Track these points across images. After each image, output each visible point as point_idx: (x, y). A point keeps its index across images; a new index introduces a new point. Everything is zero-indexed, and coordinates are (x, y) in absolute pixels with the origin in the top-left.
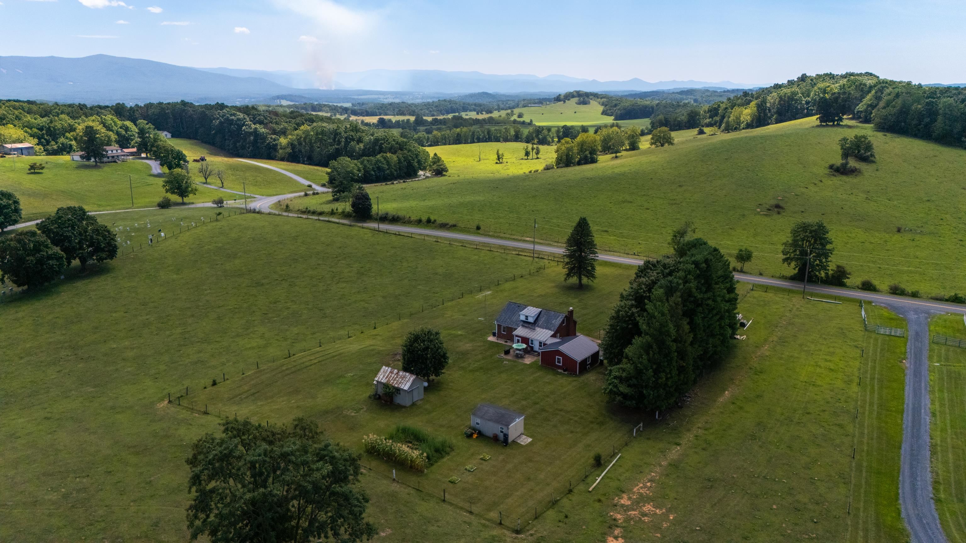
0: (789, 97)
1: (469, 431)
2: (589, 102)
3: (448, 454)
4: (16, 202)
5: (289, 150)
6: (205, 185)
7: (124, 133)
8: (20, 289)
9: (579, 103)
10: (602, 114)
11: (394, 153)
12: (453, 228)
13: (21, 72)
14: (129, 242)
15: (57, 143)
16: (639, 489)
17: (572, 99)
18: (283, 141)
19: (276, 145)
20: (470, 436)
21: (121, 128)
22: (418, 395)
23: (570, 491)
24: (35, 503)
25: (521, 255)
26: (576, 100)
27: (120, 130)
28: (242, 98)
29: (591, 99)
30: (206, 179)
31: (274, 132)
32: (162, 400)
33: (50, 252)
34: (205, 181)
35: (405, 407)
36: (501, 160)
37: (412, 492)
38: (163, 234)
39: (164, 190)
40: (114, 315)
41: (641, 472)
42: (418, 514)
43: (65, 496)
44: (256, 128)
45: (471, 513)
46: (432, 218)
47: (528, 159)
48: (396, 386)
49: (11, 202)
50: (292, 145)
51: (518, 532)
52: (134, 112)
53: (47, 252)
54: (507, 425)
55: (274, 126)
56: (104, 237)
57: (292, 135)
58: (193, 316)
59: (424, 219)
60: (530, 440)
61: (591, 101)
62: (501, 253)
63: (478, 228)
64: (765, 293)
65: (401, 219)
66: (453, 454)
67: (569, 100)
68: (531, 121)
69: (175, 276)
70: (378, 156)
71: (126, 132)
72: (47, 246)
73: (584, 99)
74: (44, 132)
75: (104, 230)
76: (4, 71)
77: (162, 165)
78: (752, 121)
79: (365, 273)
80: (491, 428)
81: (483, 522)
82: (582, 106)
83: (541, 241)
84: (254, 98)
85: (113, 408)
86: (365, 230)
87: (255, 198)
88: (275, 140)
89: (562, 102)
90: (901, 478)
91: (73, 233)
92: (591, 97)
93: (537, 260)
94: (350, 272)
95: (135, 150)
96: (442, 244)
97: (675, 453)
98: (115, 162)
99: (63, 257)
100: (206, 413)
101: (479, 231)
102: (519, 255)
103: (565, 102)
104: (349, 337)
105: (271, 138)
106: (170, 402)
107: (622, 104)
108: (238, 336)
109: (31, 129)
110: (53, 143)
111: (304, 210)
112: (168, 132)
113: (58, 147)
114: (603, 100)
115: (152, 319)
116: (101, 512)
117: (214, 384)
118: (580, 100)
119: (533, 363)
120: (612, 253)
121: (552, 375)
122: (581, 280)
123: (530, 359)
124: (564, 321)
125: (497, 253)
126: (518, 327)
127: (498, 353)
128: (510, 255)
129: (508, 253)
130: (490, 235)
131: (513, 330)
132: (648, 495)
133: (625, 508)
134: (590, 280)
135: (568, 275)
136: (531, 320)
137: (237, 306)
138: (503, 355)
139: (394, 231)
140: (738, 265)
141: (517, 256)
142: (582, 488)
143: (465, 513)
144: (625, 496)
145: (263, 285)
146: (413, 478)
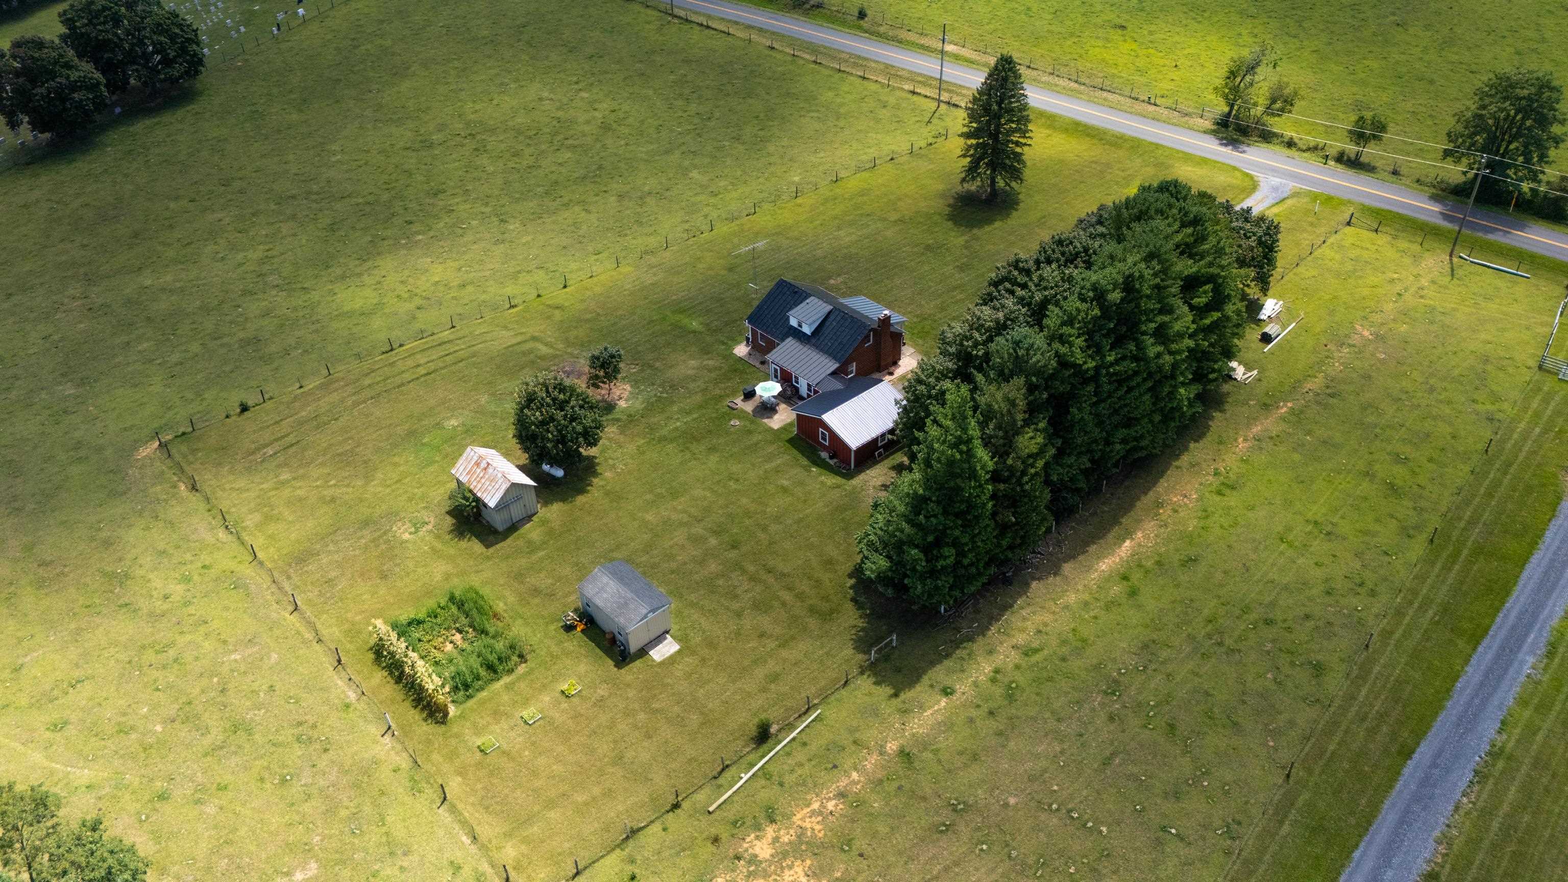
1: (571, 618)
3: (510, 670)
14: (242, 29)
16: (806, 815)
20: (571, 626)
22: (523, 510)
23: (676, 806)
25: (919, 94)
32: (153, 438)
33: (74, 75)
35: (495, 532)
38: (301, 11)
40: (172, 205)
41: (835, 767)
42: (384, 829)
45: (475, 838)
48: (479, 495)
53: (68, 77)
56: (177, 39)
60: (675, 648)
63: (862, 15)
64: (1373, 235)
66: (522, 669)
69: (295, 117)
72: (68, 66)
75: (173, 24)
79: (615, 126)
80: (606, 622)
86: (649, 11)
90: (1357, 854)
91: (116, 35)
93: (943, 107)
94: (588, 122)
96: (779, 56)
99: (98, 83)
100: (195, 488)
101: (862, 22)
102: (913, 93)
104: (512, 307)
106: (161, 445)
115: (227, 220)
117: (244, 408)
119: (784, 429)
120: (1105, 94)
121: (804, 467)
122: (993, 182)
123: (784, 417)
124: (867, 338)
125: (873, 87)
126: (783, 340)
127: (734, 393)
128: (898, 93)
129: (894, 88)
130: (879, 35)
131: (771, 346)
132: (814, 835)
133: (752, 869)
134: (1013, 184)
135: (972, 170)
136: (807, 330)
137: (371, 198)
138: (739, 401)
139: (704, 15)
140: (1351, 148)
141: (910, 96)
142: (700, 797)
143: (464, 838)
144: (770, 831)
145: (431, 146)
146: (424, 728)
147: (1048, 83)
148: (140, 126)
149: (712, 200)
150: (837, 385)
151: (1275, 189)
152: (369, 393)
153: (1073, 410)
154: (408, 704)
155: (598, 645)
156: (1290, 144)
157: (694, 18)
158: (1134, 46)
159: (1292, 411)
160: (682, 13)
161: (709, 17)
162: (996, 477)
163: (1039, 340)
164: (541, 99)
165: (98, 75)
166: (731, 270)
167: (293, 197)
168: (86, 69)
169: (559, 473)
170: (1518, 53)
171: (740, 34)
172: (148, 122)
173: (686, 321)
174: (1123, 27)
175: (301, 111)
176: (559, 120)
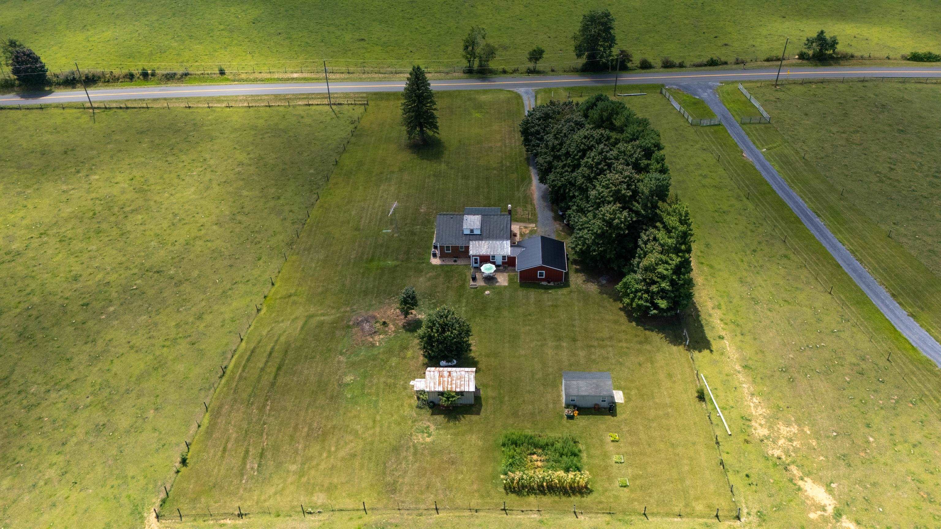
3: (581, 451)
12: (187, 78)
16: (755, 410)
23: (718, 443)
25: (313, 105)
35: (471, 406)
37: (608, 519)
41: (735, 388)
45: (679, 516)
51: (738, 518)
54: (610, 395)
59: (136, 71)
62: (285, 107)
63: (222, 72)
65: (99, 78)
66: (582, 446)
83: (313, 76)
86: (69, 111)
93: (335, 108)
96: (200, 111)
97: (731, 350)
101: (226, 77)
102: (309, 105)
106: (158, 516)
121: (545, 293)
122: (422, 133)
125: (281, 109)
126: (468, 243)
128: (299, 108)
130: (244, 80)
132: (768, 414)
133: (771, 440)
136: (477, 232)
138: (472, 283)
140: (531, 65)
141: (308, 107)
142: (718, 433)
143: (676, 519)
144: (755, 424)
146: (588, 500)
150: (519, 249)
151: (527, 93)
154: (564, 499)
155: (592, 414)
156: (504, 72)
157: (110, 105)
171: (156, 106)
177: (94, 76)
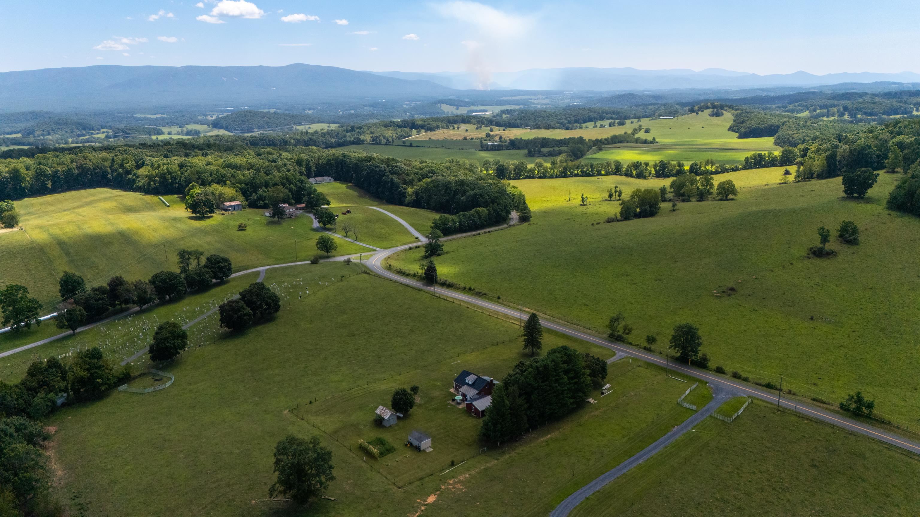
0: (859, 152)
1: (406, 443)
2: (723, 114)
3: (392, 452)
4: (230, 264)
5: (414, 197)
6: (346, 239)
7: (300, 185)
8: (230, 330)
9: (712, 115)
10: (729, 130)
11: (486, 206)
12: (484, 296)
13: (237, 80)
15: (256, 194)
16: (462, 478)
17: (705, 111)
18: (410, 190)
19: (405, 193)
20: (406, 445)
21: (298, 181)
22: (394, 421)
23: (432, 475)
24: (231, 453)
25: (515, 324)
26: (709, 111)
27: (297, 183)
28: (409, 101)
29: (726, 111)
30: (346, 234)
31: (405, 182)
32: (286, 409)
33: (245, 312)
34: (345, 235)
35: (386, 427)
36: (585, 203)
37: (369, 467)
38: (308, 292)
39: (316, 248)
40: (274, 351)
41: (469, 470)
42: (366, 476)
43: (242, 452)
44: (392, 179)
45: (387, 478)
46: (473, 287)
47: (611, 200)
48: (383, 416)
49: (226, 264)
50: (416, 193)
51: (399, 488)
52: (309, 162)
53: (243, 312)
54: (420, 442)
55: (405, 177)
56: (273, 300)
57: (417, 186)
58: (312, 356)
59: (468, 287)
60: (432, 450)
61: (724, 112)
62: (503, 320)
64: (646, 370)
65: (454, 285)
66: (395, 452)
67: (702, 111)
68: (654, 139)
69: (309, 325)
70: (472, 211)
71: (302, 184)
72: (244, 309)
73: (717, 111)
74: (249, 186)
76: (225, 79)
77: (319, 222)
78: (822, 172)
79: (415, 330)
80: (415, 443)
81: (389, 482)
82: (715, 118)
84: (419, 101)
85: (265, 411)
86: (427, 294)
87: (376, 250)
88: (404, 189)
89: (695, 114)
92: (725, 108)
94: (406, 329)
95: (304, 205)
96: (470, 310)
97: (492, 463)
98: (291, 217)
99: (251, 314)
100: (302, 419)
101: (498, 300)
102: (513, 323)
103: (697, 114)
104: (384, 380)
105: (402, 187)
106: (289, 411)
107: (749, 122)
108: (331, 372)
109: (241, 184)
110: (254, 194)
111: (399, 270)
112: (332, 177)
113: (257, 197)
114: (737, 111)
115: (292, 356)
116: (253, 460)
117: (311, 403)
118: (713, 111)
119: (463, 408)
120: (576, 326)
121: (468, 417)
122: (533, 350)
123: (462, 406)
124: (486, 386)
125: (500, 321)
126: (463, 386)
127: (449, 400)
128: (508, 323)
129: (507, 322)
130: (504, 304)
131: (460, 387)
134: (538, 350)
135: (526, 346)
136: (470, 383)
137: (337, 350)
138: (451, 402)
139: (445, 296)
140: (648, 345)
142: (438, 474)
144: (453, 479)
145: (354, 335)
146: (372, 462)
147: (558, 322)
148: (259, 328)
149: (445, 353)
150: (478, 396)
151: (620, 356)
152: (345, 400)
153: (532, 396)
154: (368, 457)
155: (413, 449)
156: (629, 343)
157: (442, 297)
158: (590, 311)
159: (604, 411)
160: (438, 295)
161: (447, 297)
162: (510, 408)
163: (522, 378)
164: (390, 322)
165: (251, 311)
166: (450, 371)
167: (312, 350)
168: (249, 310)
169: (402, 416)
170: (718, 319)
171: (457, 303)
172: (262, 326)
173: (436, 383)
174: (587, 305)
175: (311, 324)
176: (396, 328)
177: (452, 284)
